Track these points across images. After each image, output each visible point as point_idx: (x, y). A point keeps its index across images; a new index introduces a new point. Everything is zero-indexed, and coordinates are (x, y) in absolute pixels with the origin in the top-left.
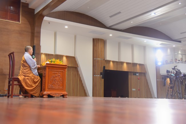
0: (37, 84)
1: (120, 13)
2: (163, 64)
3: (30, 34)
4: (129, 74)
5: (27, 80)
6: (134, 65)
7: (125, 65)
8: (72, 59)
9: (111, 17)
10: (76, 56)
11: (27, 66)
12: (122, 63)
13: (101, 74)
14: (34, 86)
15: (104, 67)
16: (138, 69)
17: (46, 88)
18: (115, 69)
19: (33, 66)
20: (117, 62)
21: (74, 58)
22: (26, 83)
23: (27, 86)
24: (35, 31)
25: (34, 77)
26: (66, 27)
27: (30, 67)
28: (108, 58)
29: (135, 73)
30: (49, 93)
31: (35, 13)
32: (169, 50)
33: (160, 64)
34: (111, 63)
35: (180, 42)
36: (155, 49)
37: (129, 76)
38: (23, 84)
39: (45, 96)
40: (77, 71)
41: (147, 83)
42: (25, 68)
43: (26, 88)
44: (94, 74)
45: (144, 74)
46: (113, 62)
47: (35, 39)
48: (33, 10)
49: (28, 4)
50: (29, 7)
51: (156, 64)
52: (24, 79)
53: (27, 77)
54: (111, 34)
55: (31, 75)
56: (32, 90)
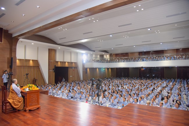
0: (21, 103)
1: (65, 38)
2: (86, 62)
3: (9, 50)
4: (69, 68)
5: (15, 102)
6: (72, 63)
7: (67, 63)
8: (36, 62)
9: (60, 39)
10: (38, 60)
11: (15, 92)
12: (65, 62)
13: (53, 69)
14: (20, 104)
15: (55, 66)
16: (74, 65)
17: (28, 105)
18: (61, 66)
19: (18, 93)
20: (62, 62)
21: (37, 61)
22: (15, 104)
23: (15, 105)
24: (13, 48)
25: (19, 99)
26: (33, 44)
27: (16, 93)
28: (57, 60)
29: (72, 67)
30: (30, 108)
31: (13, 37)
32: (89, 54)
33: (84, 62)
34: (59, 63)
35: (94, 51)
36: (83, 54)
37: (69, 69)
38: (13, 105)
39: (27, 111)
40: (39, 68)
41: (78, 72)
42: (13, 94)
43: (15, 107)
44: (49, 69)
45: (76, 67)
46: (60, 62)
47: (13, 53)
48: (11, 35)
49: (8, 31)
50: (9, 33)
51: (83, 62)
52: (13, 102)
53: (15, 100)
54: (59, 47)
55: (17, 98)
56: (18, 107)
